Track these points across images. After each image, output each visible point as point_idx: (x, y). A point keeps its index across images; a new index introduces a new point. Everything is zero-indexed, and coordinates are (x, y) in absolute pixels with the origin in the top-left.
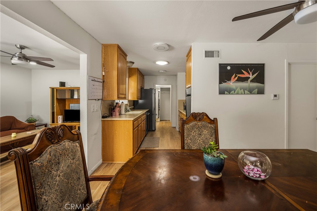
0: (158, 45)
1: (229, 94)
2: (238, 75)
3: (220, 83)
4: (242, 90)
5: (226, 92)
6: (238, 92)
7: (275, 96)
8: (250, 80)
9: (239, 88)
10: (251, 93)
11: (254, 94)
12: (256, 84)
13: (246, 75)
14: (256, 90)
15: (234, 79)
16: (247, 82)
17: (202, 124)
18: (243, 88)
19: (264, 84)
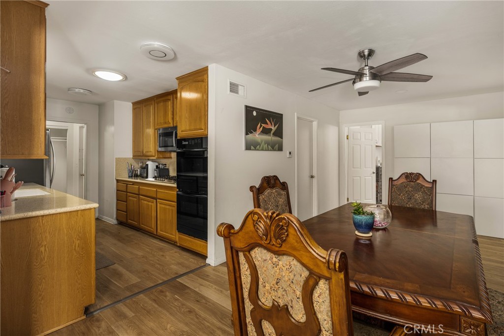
0: (156, 46)
1: (255, 150)
2: (263, 125)
3: (247, 134)
4: (266, 145)
5: (252, 147)
6: (263, 147)
7: (290, 153)
8: (272, 132)
9: (263, 142)
10: (273, 149)
11: (275, 150)
12: (277, 139)
13: (269, 126)
14: (277, 146)
15: (259, 130)
16: (270, 136)
17: (276, 191)
18: (267, 143)
19: (282, 138)
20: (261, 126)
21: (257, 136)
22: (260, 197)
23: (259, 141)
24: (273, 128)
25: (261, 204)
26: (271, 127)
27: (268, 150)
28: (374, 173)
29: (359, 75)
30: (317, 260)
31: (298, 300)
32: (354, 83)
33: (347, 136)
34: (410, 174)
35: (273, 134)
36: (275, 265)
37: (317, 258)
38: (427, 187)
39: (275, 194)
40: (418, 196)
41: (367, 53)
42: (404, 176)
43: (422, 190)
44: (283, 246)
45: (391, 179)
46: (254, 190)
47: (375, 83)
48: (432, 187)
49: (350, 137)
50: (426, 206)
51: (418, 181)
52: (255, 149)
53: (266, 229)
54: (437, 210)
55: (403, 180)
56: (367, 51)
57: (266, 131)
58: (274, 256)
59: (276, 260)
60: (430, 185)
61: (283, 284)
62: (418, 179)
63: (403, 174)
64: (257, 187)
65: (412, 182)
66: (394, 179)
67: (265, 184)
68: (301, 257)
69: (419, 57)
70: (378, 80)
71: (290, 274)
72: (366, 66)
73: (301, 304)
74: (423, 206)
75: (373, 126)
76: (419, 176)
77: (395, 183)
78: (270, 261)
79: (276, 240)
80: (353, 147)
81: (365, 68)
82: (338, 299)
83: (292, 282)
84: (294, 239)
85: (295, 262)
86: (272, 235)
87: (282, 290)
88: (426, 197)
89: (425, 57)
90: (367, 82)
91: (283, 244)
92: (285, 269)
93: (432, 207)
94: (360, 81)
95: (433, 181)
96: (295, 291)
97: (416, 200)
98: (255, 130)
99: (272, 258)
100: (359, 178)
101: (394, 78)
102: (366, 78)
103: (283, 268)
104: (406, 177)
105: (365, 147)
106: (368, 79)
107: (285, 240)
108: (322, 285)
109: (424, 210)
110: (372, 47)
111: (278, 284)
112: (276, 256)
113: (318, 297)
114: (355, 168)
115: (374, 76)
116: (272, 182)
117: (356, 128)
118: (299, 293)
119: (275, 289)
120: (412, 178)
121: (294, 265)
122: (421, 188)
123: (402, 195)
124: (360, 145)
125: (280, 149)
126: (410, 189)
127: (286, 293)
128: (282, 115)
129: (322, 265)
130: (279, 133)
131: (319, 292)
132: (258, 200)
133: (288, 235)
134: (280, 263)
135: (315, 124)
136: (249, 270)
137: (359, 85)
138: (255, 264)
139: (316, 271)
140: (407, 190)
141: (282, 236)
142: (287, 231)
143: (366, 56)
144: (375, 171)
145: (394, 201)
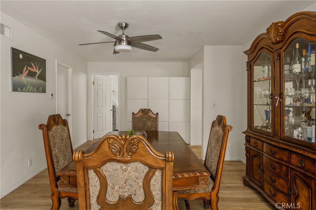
2: (29, 68)
3: (14, 75)
4: (32, 87)
5: (19, 89)
6: (29, 89)
7: (52, 95)
8: (37, 75)
9: (29, 84)
10: (38, 91)
11: (39, 92)
12: (41, 82)
13: (34, 70)
14: (41, 88)
15: (25, 73)
16: (35, 79)
17: (60, 128)
18: (33, 85)
19: (45, 82)
20: (27, 69)
21: (23, 78)
22: (50, 133)
23: (26, 83)
24: (37, 72)
25: (50, 139)
26: (36, 71)
27: (34, 92)
28: (111, 110)
29: (119, 40)
30: (157, 159)
31: (140, 188)
32: (115, 45)
33: (93, 82)
34: (145, 109)
35: (37, 77)
36: (125, 171)
37: (157, 158)
38: (154, 118)
39: (61, 129)
40: (149, 123)
41: (124, 25)
42: (141, 111)
43: (151, 119)
44: (133, 156)
45: (133, 113)
46: (44, 127)
47: (129, 48)
48: (156, 117)
49: (96, 83)
50: (154, 129)
51: (149, 114)
52: (22, 91)
53: (120, 148)
54: (159, 130)
55: (140, 114)
56: (124, 24)
57: (31, 74)
58: (123, 165)
59: (125, 167)
60: (155, 116)
61: (130, 182)
62: (149, 113)
63: (141, 110)
64: (46, 124)
65: (146, 114)
66: (135, 113)
67: (52, 122)
68: (147, 160)
69: (158, 37)
70: (131, 46)
71: (136, 174)
72: (123, 34)
73: (142, 190)
74: (152, 129)
75: (109, 76)
76: (149, 110)
77: (136, 116)
78: (120, 169)
79: (128, 153)
80: (97, 91)
81: (123, 36)
82: (168, 178)
83: (137, 178)
84: (142, 150)
85: (140, 165)
86: (125, 151)
87: (128, 186)
88: (153, 124)
89: (161, 38)
90: (124, 46)
91: (133, 155)
92: (133, 171)
93: (156, 129)
94: (120, 44)
95: (157, 113)
96: (138, 183)
97: (148, 126)
98: (22, 73)
99: (122, 167)
100: (101, 114)
101: (139, 46)
102: (123, 43)
103: (131, 171)
104: (142, 112)
105: (106, 91)
106: (125, 44)
107: (135, 152)
108: (158, 174)
109: (152, 131)
110: (128, 22)
111: (126, 183)
112: (125, 165)
113: (154, 182)
114: (98, 107)
115: (129, 43)
116: (57, 120)
117: (98, 76)
118: (141, 184)
119: (123, 187)
120: (145, 112)
121: (139, 166)
122: (151, 118)
123: (140, 123)
124: (102, 90)
125: (44, 91)
126: (145, 119)
127: (132, 187)
128: (46, 60)
129: (160, 161)
130: (43, 77)
131: (155, 179)
132: (48, 135)
133: (138, 148)
134: (129, 168)
135: (70, 70)
136: (99, 181)
137: (118, 47)
138: (105, 175)
139: (156, 166)
140: (143, 120)
141: (133, 150)
142: (137, 146)
143: (123, 27)
144: (112, 109)
145: (135, 128)
